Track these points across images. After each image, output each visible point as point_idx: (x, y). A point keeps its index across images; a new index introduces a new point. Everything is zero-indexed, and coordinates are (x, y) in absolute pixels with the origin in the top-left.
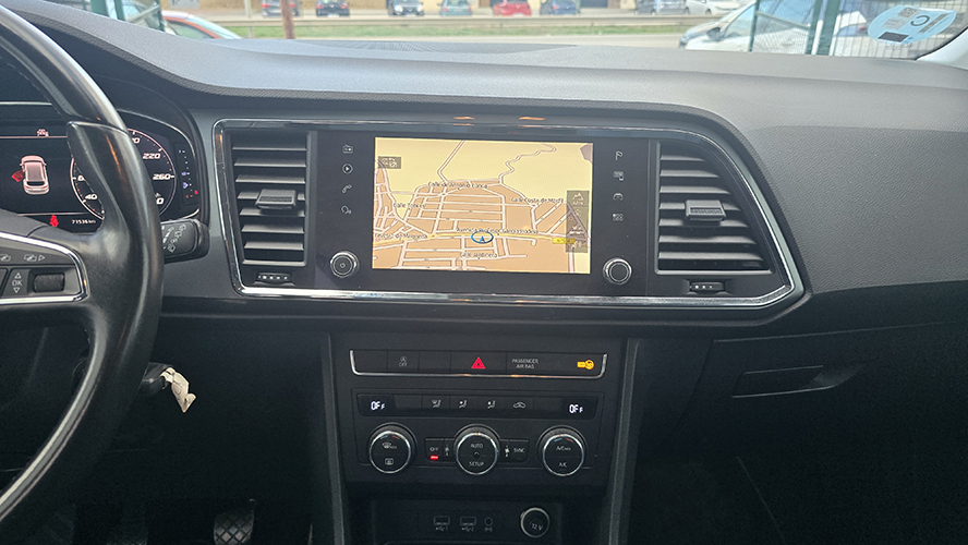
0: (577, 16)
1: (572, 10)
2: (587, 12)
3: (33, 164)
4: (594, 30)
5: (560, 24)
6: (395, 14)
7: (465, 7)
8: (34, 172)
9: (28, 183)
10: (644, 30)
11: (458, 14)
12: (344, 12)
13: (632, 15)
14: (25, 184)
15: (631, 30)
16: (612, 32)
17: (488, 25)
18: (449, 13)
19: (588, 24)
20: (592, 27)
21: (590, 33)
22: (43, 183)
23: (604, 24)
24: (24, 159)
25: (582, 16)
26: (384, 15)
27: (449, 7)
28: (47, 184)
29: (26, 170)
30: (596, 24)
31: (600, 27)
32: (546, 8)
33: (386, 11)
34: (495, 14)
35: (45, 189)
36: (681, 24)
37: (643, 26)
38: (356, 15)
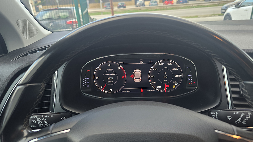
0: (188, 4)
1: (186, 2)
2: (190, 2)
3: (137, 73)
4: (193, 7)
5: (183, 6)
6: (137, 6)
7: (156, 3)
8: (138, 74)
9: (135, 78)
10: (207, 6)
11: (154, 5)
12: (125, 7)
13: (203, 2)
14: (134, 78)
15: (204, 6)
16: (198, 7)
17: (162, 8)
18: (152, 5)
19: (191, 5)
20: (192, 6)
21: (192, 8)
22: (140, 78)
23: (195, 5)
24: (135, 71)
25: (189, 3)
26: (134, 7)
27: (152, 4)
28: (141, 78)
29: (135, 74)
30: (194, 5)
31: (195, 6)
32: (178, 2)
33: (135, 6)
34: (164, 4)
35: (140, 80)
36: (219, 4)
37: (207, 5)
38: (128, 7)
